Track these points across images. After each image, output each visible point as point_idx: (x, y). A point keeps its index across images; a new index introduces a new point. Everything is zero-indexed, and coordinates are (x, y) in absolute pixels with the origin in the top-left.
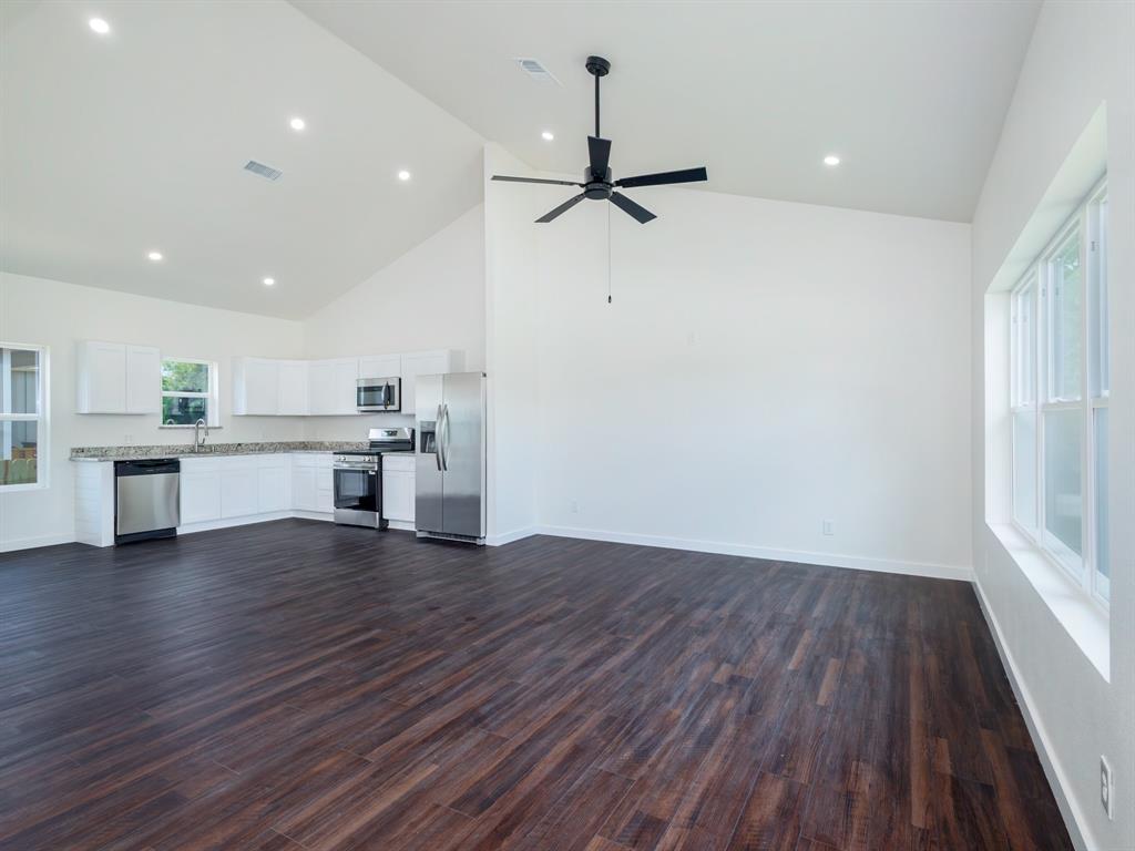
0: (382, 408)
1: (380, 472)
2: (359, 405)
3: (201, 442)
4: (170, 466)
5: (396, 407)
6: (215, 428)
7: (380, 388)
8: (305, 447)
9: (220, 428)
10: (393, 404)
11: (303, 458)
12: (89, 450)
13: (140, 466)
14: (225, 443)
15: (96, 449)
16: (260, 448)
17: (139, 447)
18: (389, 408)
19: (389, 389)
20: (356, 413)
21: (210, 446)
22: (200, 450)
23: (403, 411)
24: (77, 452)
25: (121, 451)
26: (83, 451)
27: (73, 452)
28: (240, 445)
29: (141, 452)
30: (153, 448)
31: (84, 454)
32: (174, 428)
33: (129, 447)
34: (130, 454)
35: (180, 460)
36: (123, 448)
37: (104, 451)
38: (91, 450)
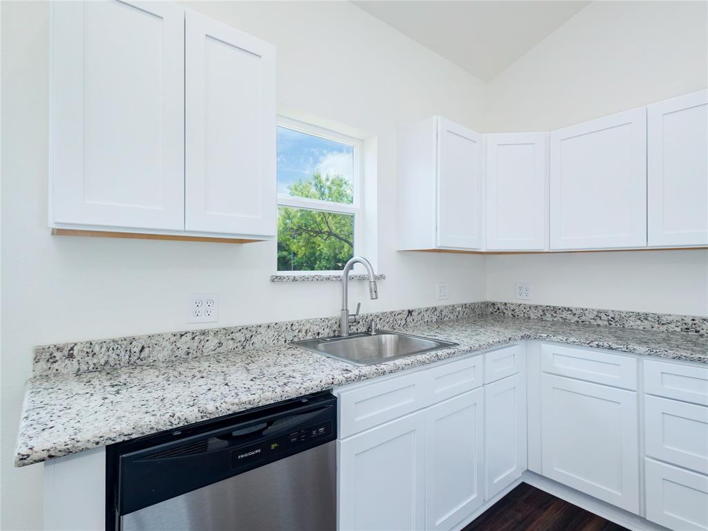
12: (90, 349)
21: (369, 320)
24: (52, 359)
25: (184, 343)
26: (71, 356)
27: (37, 360)
28: (410, 312)
29: (231, 345)
30: (259, 330)
31: (73, 365)
32: (304, 279)
33: (203, 333)
34: (206, 352)
35: (335, 393)
36: (189, 336)
37: (137, 350)
38: (97, 349)
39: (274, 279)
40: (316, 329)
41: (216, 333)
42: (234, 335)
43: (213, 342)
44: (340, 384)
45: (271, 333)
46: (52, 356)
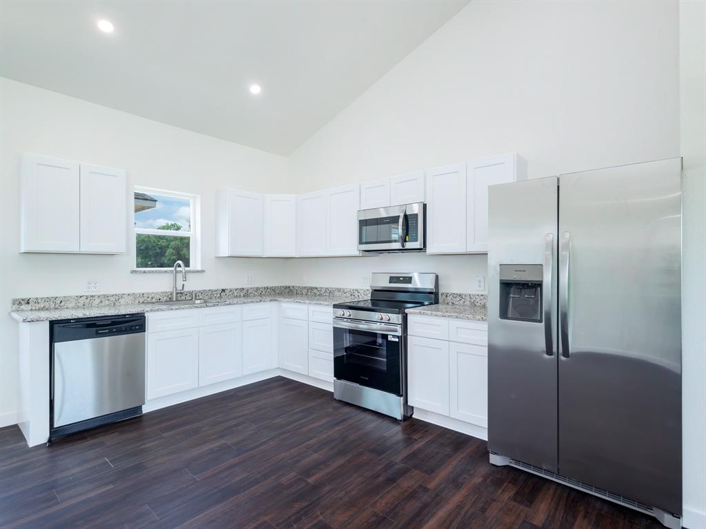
0: (397, 246)
1: (404, 338)
2: (361, 243)
3: (179, 288)
4: (133, 324)
5: (417, 245)
6: (198, 272)
7: (394, 220)
8: (288, 292)
9: (202, 271)
10: (416, 240)
11: (292, 309)
12: (37, 301)
13: (89, 326)
14: (207, 288)
15: (48, 299)
16: (246, 295)
17: (106, 296)
18: (409, 245)
19: (409, 221)
20: (357, 253)
21: (191, 293)
22: (178, 299)
23: (429, 250)
24: (20, 304)
25: (82, 301)
26: (28, 303)
27: (14, 304)
28: (223, 290)
29: (107, 302)
30: (123, 296)
31: (29, 307)
32: (150, 272)
33: (92, 296)
34: (93, 305)
35: (146, 315)
36: (85, 297)
37: (59, 302)
38: (40, 301)
39: (133, 272)
40: (158, 297)
41: (99, 297)
42: (109, 298)
43: (97, 301)
44: (147, 311)
45: (130, 298)
46: (20, 303)
